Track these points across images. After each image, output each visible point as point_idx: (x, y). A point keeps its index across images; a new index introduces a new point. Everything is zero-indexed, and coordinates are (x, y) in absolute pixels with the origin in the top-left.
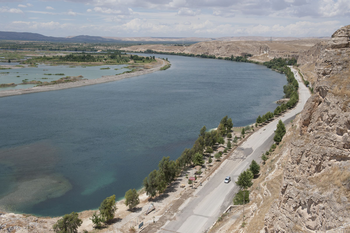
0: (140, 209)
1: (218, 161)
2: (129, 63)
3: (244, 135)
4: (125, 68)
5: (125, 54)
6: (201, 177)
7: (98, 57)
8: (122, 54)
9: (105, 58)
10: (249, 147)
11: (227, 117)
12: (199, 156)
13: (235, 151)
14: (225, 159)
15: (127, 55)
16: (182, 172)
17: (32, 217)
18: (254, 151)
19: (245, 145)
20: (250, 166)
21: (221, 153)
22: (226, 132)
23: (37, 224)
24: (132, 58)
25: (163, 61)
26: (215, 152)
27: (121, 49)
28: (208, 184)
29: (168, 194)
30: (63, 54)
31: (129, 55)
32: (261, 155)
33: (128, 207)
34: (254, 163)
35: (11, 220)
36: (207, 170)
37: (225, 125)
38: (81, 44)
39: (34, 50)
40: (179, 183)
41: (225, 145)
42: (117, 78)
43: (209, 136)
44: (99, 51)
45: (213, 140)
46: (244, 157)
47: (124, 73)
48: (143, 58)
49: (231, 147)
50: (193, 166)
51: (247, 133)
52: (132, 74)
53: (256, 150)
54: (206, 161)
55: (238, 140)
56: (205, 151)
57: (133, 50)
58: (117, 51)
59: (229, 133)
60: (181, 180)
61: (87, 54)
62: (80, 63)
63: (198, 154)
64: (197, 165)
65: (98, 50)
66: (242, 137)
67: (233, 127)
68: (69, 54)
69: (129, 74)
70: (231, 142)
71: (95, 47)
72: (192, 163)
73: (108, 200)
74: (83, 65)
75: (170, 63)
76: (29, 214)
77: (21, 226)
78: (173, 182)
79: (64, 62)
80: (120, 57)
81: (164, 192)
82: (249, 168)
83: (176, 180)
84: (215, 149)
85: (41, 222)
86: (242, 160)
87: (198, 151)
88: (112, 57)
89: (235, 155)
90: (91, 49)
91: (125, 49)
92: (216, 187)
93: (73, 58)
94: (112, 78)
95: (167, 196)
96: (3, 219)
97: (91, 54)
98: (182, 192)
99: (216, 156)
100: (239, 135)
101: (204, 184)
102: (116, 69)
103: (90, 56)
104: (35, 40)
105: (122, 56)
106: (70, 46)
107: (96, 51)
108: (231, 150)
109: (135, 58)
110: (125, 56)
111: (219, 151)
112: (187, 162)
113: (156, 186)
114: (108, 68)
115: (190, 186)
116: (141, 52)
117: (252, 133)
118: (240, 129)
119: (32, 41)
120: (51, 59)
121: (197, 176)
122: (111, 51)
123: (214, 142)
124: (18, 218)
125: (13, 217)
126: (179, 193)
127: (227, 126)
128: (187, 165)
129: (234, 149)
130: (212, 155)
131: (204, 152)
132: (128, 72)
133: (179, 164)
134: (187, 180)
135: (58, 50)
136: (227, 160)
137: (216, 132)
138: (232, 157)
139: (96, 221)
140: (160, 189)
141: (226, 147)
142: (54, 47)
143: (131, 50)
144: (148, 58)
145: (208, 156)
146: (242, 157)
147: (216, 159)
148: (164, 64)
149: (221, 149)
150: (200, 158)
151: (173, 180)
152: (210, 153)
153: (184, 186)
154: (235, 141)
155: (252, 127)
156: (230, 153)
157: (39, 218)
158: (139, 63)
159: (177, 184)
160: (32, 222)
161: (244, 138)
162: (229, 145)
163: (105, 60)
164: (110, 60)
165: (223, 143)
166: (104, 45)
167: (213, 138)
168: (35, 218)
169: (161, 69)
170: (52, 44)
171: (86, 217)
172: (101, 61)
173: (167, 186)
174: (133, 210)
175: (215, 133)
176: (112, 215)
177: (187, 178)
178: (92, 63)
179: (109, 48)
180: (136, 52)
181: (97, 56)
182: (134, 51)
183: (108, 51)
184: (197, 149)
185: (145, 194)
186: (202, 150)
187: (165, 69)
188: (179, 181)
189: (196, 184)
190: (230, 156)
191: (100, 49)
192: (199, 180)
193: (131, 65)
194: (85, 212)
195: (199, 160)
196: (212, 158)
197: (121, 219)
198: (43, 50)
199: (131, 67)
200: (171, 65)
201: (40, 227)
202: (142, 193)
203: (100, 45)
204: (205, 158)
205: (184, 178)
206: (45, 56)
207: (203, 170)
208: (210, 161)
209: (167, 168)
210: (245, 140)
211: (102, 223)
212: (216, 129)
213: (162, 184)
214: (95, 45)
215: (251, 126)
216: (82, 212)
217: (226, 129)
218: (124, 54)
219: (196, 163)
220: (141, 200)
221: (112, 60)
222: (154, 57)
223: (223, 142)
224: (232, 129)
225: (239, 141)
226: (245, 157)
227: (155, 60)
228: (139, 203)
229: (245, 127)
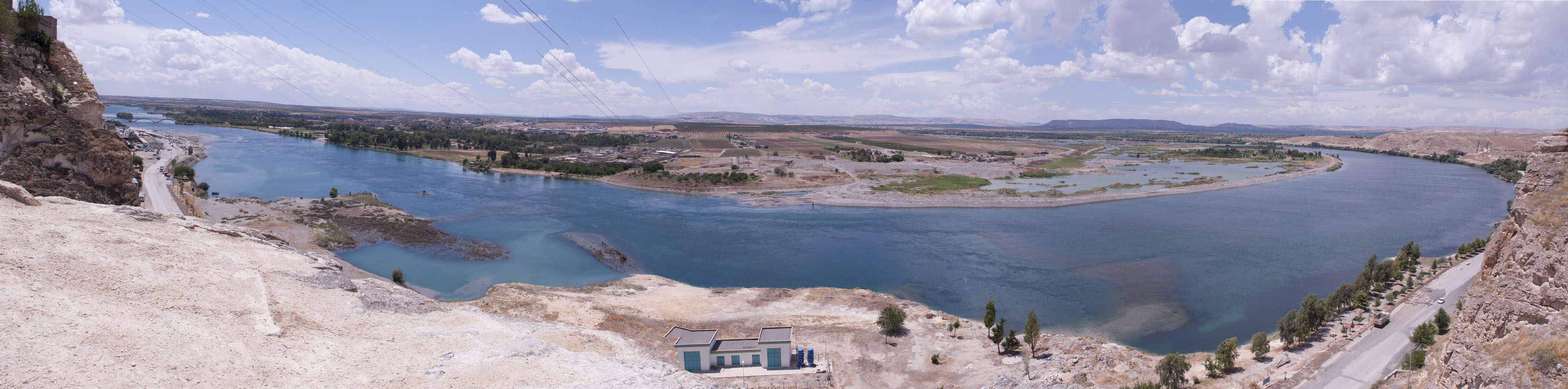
0: (1270, 359)
1: (1390, 304)
2: (1285, 160)
3: (1436, 270)
4: (1279, 166)
5: (1282, 148)
6: (1362, 325)
7: (1246, 152)
8: (1277, 148)
9: (1255, 152)
10: (1440, 288)
11: (1412, 243)
12: (1362, 296)
13: (1419, 292)
14: (1401, 302)
15: (1285, 149)
16: (1335, 316)
17: (1136, 351)
18: (1446, 295)
19: (1434, 285)
20: (1435, 316)
21: (1396, 294)
22: (1409, 264)
23: (1140, 361)
24: (1289, 153)
25: (1332, 158)
26: (1388, 292)
27: (1277, 142)
28: (1369, 336)
29: (1312, 343)
30: (1201, 148)
31: (1286, 149)
32: (1456, 302)
33: (1254, 355)
34: (1442, 312)
35: (1112, 352)
36: (1371, 315)
37: (1408, 254)
38: (1225, 134)
39: (1169, 142)
40: (1329, 330)
41: (1405, 283)
42: (1266, 180)
43: (1380, 268)
44: (1247, 144)
45: (1386, 274)
46: (1430, 301)
47: (1276, 174)
48: (1305, 154)
49: (1413, 287)
50: (1352, 309)
51: (1440, 267)
52: (1287, 175)
53: (1451, 293)
54: (1371, 305)
55: (1425, 276)
56: (1372, 288)
57: (1292, 143)
58: (1271, 143)
59: (1412, 266)
60: (1332, 326)
61: (1232, 147)
62: (1222, 159)
63: (1361, 292)
64: (1358, 307)
65: (1246, 142)
66: (1432, 273)
67: (1421, 258)
68: (1208, 148)
69: (1282, 175)
70: (1414, 278)
71: (1243, 139)
72: (1352, 304)
73: (1229, 341)
74: (1224, 162)
75: (1342, 162)
76: (1133, 348)
77: (1122, 360)
78: (1320, 328)
79: (1201, 158)
80: (1274, 152)
81: (1306, 340)
82: (1433, 319)
83: (1325, 325)
84: (1389, 286)
85: (1146, 359)
86: (1427, 306)
87: (1361, 287)
88: (1264, 153)
89: (1417, 298)
90: (1238, 141)
91: (1282, 141)
92: (1382, 341)
93: (1214, 153)
94: (1259, 179)
95: (1311, 346)
96: (1104, 350)
97: (1237, 147)
98: (1331, 342)
99: (1388, 298)
100: (1427, 268)
101: (1364, 335)
102: (1267, 169)
103: (1234, 150)
104: (1171, 130)
105: (1276, 151)
106: (1212, 137)
107: (1245, 143)
108: (1412, 290)
109: (1294, 154)
110: (1281, 150)
111: (1394, 290)
112: (1343, 302)
113: (1293, 330)
114: (1256, 167)
115: (1344, 336)
116: (1303, 145)
117: (1449, 268)
118: (1430, 260)
119: (1167, 131)
120: (1187, 153)
121: (1356, 322)
122: (1264, 143)
123: (1387, 277)
124: (1120, 350)
125: (1115, 348)
126: (1327, 344)
127: (1411, 256)
128: (1343, 306)
129: (1418, 289)
130: (1384, 295)
131: (1372, 291)
132: (1282, 173)
133: (1331, 304)
134: (1341, 327)
135: (1197, 142)
136: (1403, 303)
137: (1392, 262)
138: (1412, 300)
139: (1210, 367)
140: (1299, 335)
141: (1405, 285)
142: (1192, 138)
143: (1290, 143)
144: (1311, 155)
145: (1375, 295)
146: (1427, 301)
147: (1388, 302)
148: (1334, 162)
149: (1397, 288)
150: (1363, 298)
151: (1320, 324)
152: (1379, 292)
153: (1336, 335)
154: (1419, 278)
155: (1450, 259)
156: (1410, 294)
157: (1144, 353)
158: (1299, 161)
159: (1326, 331)
160: (1135, 357)
161: (1434, 273)
162: (1410, 283)
163: (1254, 155)
164: (1260, 156)
165: (1401, 280)
166: (1255, 136)
167: (1386, 271)
168: (1139, 353)
169: (1328, 170)
170: (1190, 134)
171: (1199, 361)
172: (1248, 157)
173: (1311, 333)
174: (1261, 359)
175: (1389, 265)
176: (1231, 363)
177: (1341, 324)
178: (1237, 159)
179: (1261, 140)
180: (1296, 146)
181: (1244, 150)
182: (1294, 144)
183: (1259, 143)
184: (1360, 285)
185: (1279, 340)
186: (1368, 288)
187: (1333, 170)
188: (1330, 328)
189: (1353, 333)
190: (1409, 299)
191: (1249, 141)
192: (1357, 329)
193: (1288, 163)
194: (1199, 354)
195: (1362, 301)
196: (1381, 300)
197: (1244, 370)
198: (1179, 142)
199: (1287, 165)
200: (1342, 164)
201: (1144, 365)
202: (1275, 338)
203: (1250, 136)
204: (1371, 299)
205: (1337, 323)
206: (1180, 150)
207: (1366, 315)
208: (1378, 304)
209: (1312, 307)
210: (1437, 277)
211: (1218, 372)
212: (1393, 259)
213: (1303, 329)
214: (1243, 136)
215: (1448, 257)
216: (1197, 354)
217: (1410, 260)
218: (1279, 148)
219: (1356, 304)
220: (1273, 347)
221: (1263, 156)
222: (1320, 153)
223: (1401, 278)
224: (1418, 260)
225: (1426, 278)
226: (1431, 303)
227: (1321, 157)
228: (1268, 351)
229: (1437, 259)
